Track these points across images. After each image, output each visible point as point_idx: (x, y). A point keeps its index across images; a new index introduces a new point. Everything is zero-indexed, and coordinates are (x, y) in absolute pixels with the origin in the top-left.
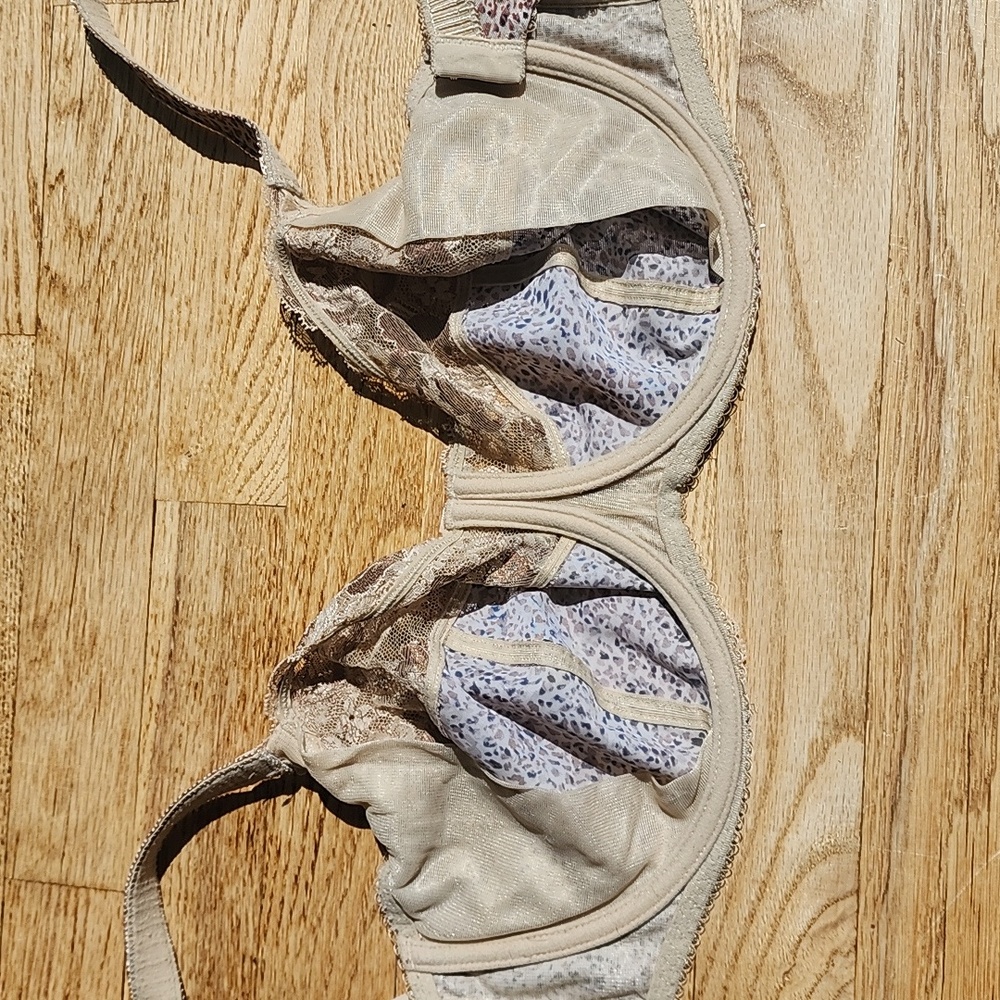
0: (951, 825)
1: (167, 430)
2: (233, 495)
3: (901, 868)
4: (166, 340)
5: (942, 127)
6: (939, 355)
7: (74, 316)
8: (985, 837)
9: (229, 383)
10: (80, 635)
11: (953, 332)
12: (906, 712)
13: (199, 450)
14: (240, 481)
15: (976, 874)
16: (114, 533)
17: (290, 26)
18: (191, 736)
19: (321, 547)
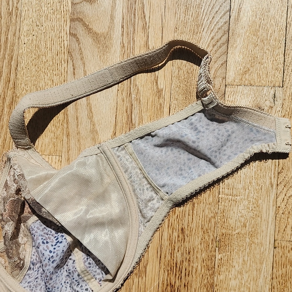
5: (136, 46)
6: (133, 123)
8: (144, 286)
11: (138, 115)
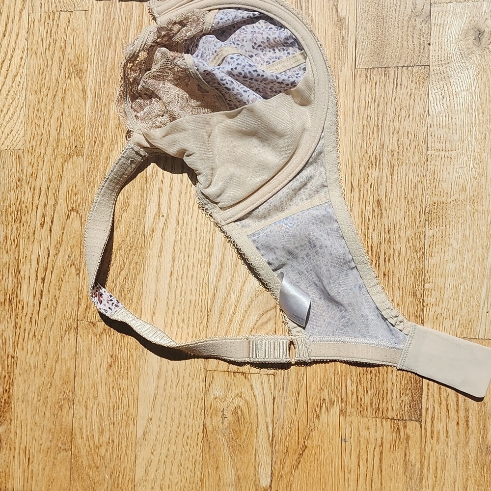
14: (3, 139)
19: (39, 168)
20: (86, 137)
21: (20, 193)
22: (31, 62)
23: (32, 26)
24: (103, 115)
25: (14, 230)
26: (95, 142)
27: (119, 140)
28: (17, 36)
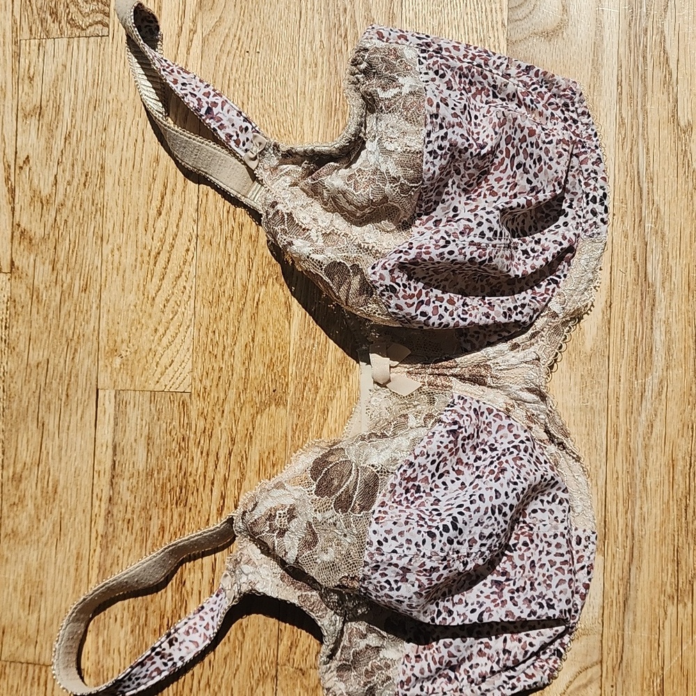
0: (666, 614)
1: (105, 340)
2: (153, 385)
3: (632, 645)
4: (104, 275)
5: (649, 120)
6: (650, 281)
7: (38, 259)
8: (690, 621)
9: (149, 305)
10: (45, 486)
11: (660, 265)
12: (633, 534)
13: (128, 353)
14: (158, 375)
15: (684, 648)
16: (68, 413)
17: (188, 53)
18: (126, 557)
19: (216, 421)
20: (290, 378)
21: (185, 460)
22: (203, 257)
23: (204, 201)
24: (319, 344)
25: (176, 517)
26: (305, 385)
27: (343, 383)
28: (181, 215)
